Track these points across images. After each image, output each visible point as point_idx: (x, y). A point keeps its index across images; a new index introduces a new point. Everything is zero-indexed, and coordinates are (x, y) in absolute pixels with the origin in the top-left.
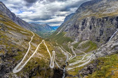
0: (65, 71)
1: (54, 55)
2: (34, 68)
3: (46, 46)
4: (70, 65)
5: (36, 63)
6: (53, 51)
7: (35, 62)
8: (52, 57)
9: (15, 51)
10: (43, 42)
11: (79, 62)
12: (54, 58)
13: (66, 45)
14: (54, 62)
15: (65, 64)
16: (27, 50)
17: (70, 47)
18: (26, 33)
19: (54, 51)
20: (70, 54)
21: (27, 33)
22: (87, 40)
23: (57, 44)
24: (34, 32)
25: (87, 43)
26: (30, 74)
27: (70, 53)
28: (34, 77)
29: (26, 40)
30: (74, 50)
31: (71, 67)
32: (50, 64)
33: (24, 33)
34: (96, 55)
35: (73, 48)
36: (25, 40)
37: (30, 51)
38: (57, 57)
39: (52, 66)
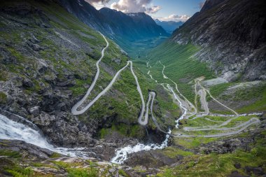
0: (171, 136)
1: (151, 102)
2: (106, 116)
3: (135, 77)
4: (186, 129)
5: (111, 108)
6: (149, 91)
7: (110, 105)
8: (146, 103)
9: (70, 75)
10: (129, 66)
11: (210, 129)
12: (151, 108)
13: (190, 83)
14: (150, 116)
15: (173, 124)
16: (93, 78)
17: (200, 91)
18: (88, 36)
19: (154, 94)
20: (193, 106)
21: (93, 38)
22: (261, 79)
23: (165, 77)
24: (108, 36)
25: (254, 88)
26: (99, 123)
27: (194, 104)
28: (107, 130)
29: (89, 55)
30: (209, 99)
31: (187, 133)
32: (138, 117)
33: (85, 36)
34: (262, 123)
35: (208, 95)
36: (87, 54)
37: (98, 83)
38: (157, 106)
39: (143, 120)
